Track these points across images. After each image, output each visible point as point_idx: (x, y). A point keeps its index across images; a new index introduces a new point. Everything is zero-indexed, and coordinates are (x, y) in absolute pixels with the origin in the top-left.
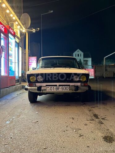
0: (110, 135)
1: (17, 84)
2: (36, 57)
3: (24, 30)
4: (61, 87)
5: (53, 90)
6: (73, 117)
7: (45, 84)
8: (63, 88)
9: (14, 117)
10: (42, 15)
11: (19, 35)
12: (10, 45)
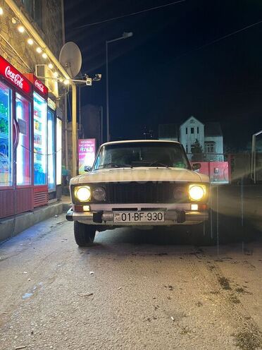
0: (251, 332)
1: (52, 201)
2: (94, 140)
3: (67, 81)
4: (146, 213)
5: (127, 221)
6: (170, 284)
7: (110, 207)
8: (150, 215)
9: (41, 283)
10: (107, 42)
11: (56, 92)
12: (35, 117)
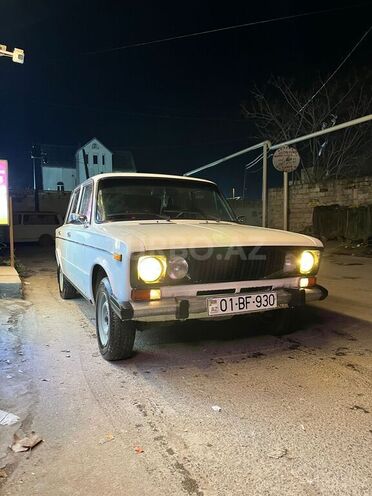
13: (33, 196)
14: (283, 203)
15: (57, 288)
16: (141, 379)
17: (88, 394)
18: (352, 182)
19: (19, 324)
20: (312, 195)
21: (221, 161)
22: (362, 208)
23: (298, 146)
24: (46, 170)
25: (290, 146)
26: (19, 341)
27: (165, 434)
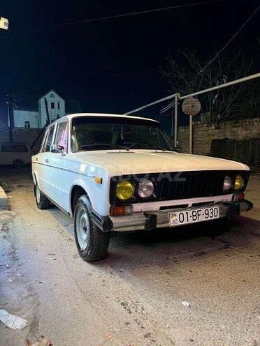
13: (8, 132)
14: (189, 137)
15: (34, 201)
16: (117, 277)
17: (79, 295)
18: (238, 123)
19: (10, 232)
20: (209, 132)
21: (144, 107)
22: (245, 141)
23: (199, 97)
24: (16, 112)
25: (194, 97)
26: (13, 247)
27: (152, 331)
